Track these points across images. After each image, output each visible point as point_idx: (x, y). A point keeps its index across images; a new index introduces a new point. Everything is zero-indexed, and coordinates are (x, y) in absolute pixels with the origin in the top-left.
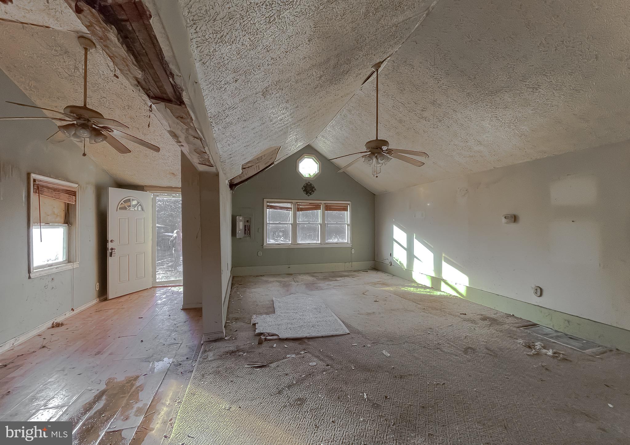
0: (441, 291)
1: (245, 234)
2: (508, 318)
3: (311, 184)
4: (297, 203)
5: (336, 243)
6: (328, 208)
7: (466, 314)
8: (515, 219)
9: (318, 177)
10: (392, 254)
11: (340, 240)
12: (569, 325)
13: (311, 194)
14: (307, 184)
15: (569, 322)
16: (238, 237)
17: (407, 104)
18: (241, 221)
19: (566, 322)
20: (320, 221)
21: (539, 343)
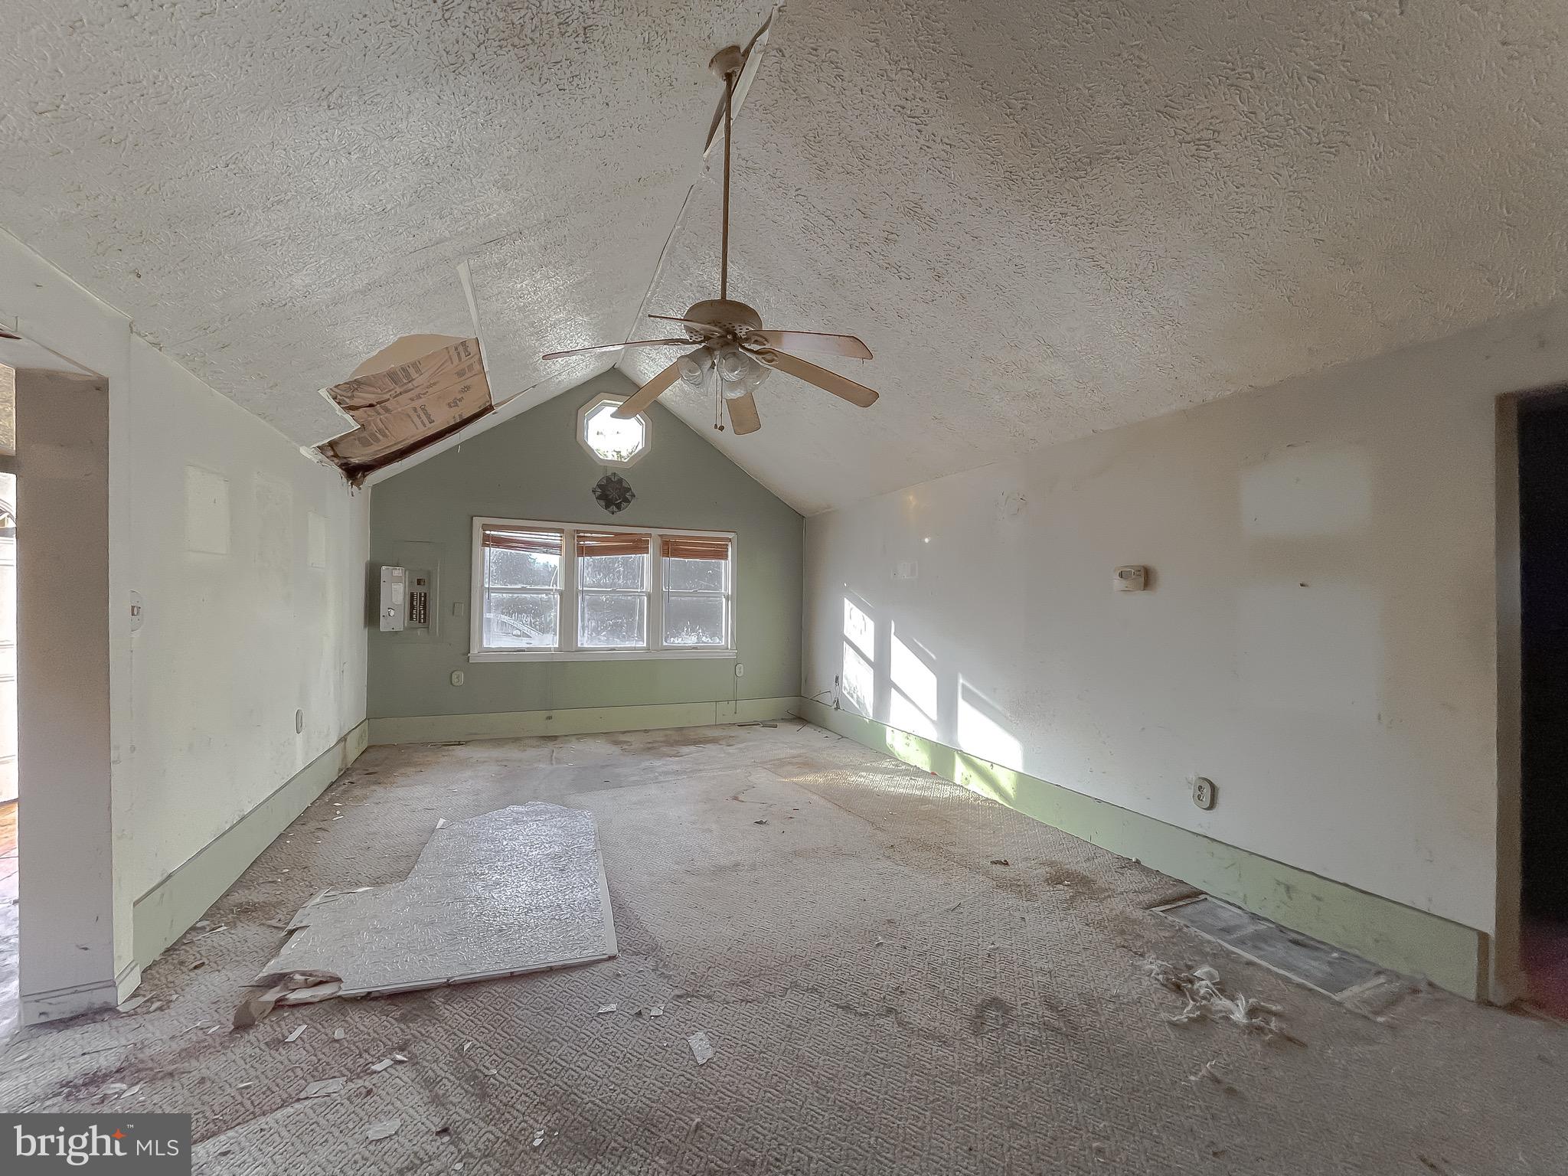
0: (955, 784)
1: (411, 618)
2: (1122, 874)
3: (620, 481)
4: (578, 531)
5: (694, 648)
6: (669, 548)
7: (1007, 864)
8: (1146, 578)
9: (642, 461)
10: (840, 680)
11: (704, 639)
12: (1290, 897)
13: (619, 507)
14: (608, 479)
15: (1288, 888)
16: (384, 626)
17: (841, 217)
18: (398, 580)
19: (1282, 889)
20: (647, 585)
21: (1207, 969)
